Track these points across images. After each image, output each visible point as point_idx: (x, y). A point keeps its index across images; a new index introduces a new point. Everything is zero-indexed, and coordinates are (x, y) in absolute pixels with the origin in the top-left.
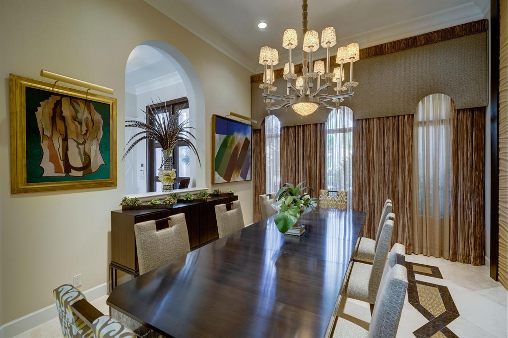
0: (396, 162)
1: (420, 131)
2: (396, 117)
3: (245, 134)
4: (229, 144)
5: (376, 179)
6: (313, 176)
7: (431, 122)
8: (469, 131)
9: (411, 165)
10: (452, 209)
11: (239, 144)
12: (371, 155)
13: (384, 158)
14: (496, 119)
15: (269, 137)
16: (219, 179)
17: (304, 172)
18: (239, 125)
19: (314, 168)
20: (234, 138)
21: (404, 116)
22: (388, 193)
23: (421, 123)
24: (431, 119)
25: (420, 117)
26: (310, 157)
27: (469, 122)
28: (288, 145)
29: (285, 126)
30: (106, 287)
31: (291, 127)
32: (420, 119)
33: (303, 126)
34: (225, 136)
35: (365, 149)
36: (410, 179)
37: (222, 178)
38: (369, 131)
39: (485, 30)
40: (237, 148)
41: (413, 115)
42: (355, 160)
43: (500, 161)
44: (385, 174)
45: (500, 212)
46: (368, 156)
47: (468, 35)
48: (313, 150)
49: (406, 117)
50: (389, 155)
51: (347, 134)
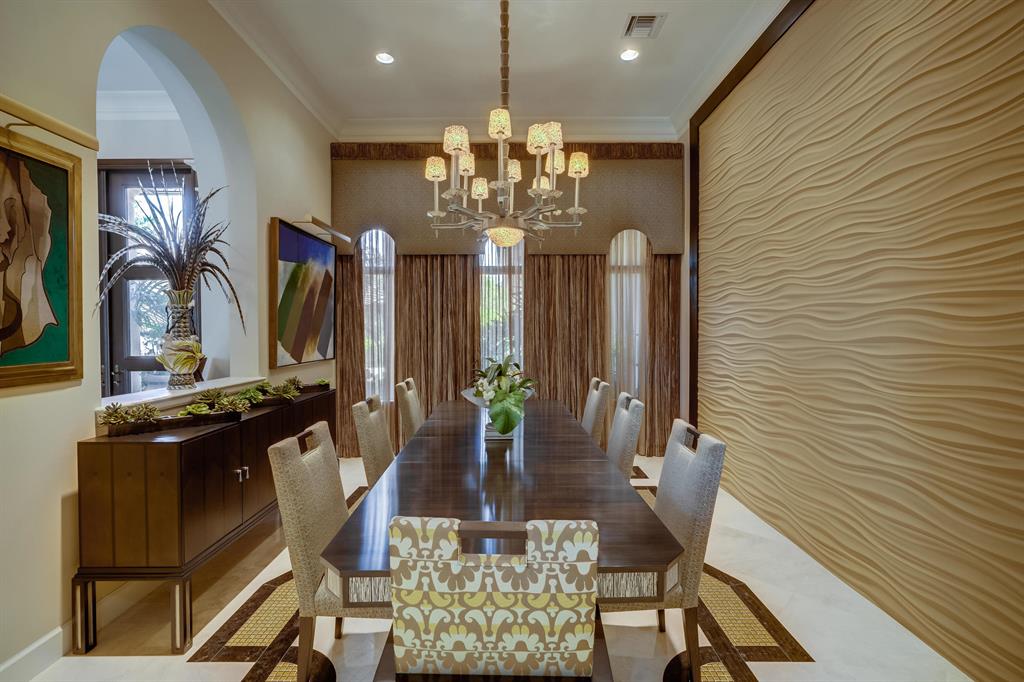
0: (585, 322)
1: (613, 279)
2: (585, 256)
3: (325, 263)
4: (299, 284)
5: (560, 350)
6: (461, 347)
7: (626, 267)
8: (666, 284)
9: (603, 327)
10: (649, 386)
11: (315, 282)
12: (551, 312)
13: (570, 317)
14: (695, 270)
15: (371, 273)
16: (283, 358)
17: (445, 341)
18: (316, 242)
19: (462, 332)
20: (307, 269)
21: (595, 256)
22: (575, 370)
23: (613, 268)
24: (625, 264)
25: (613, 259)
26: (454, 314)
27: (665, 272)
28: (411, 290)
29: (406, 253)
30: (61, 635)
31: (419, 256)
32: (613, 263)
33: (443, 256)
34: (292, 265)
35: (542, 301)
36: (602, 349)
37: (288, 355)
38: (549, 274)
39: (680, 156)
40: (312, 291)
41: (605, 256)
42: (528, 319)
43: (700, 324)
44: (570, 342)
45: (699, 385)
46: (548, 313)
47: (665, 158)
48: (461, 301)
49: (598, 258)
50: (576, 314)
51: (514, 277)
